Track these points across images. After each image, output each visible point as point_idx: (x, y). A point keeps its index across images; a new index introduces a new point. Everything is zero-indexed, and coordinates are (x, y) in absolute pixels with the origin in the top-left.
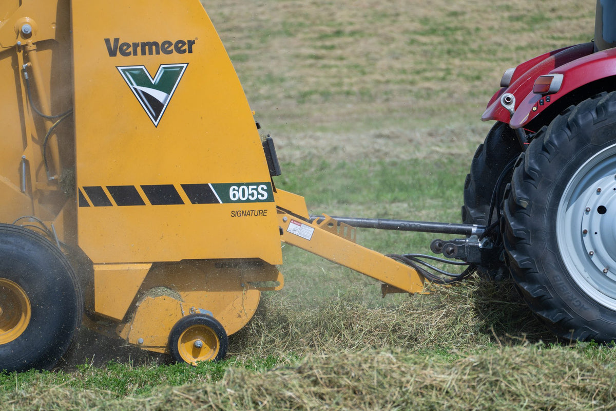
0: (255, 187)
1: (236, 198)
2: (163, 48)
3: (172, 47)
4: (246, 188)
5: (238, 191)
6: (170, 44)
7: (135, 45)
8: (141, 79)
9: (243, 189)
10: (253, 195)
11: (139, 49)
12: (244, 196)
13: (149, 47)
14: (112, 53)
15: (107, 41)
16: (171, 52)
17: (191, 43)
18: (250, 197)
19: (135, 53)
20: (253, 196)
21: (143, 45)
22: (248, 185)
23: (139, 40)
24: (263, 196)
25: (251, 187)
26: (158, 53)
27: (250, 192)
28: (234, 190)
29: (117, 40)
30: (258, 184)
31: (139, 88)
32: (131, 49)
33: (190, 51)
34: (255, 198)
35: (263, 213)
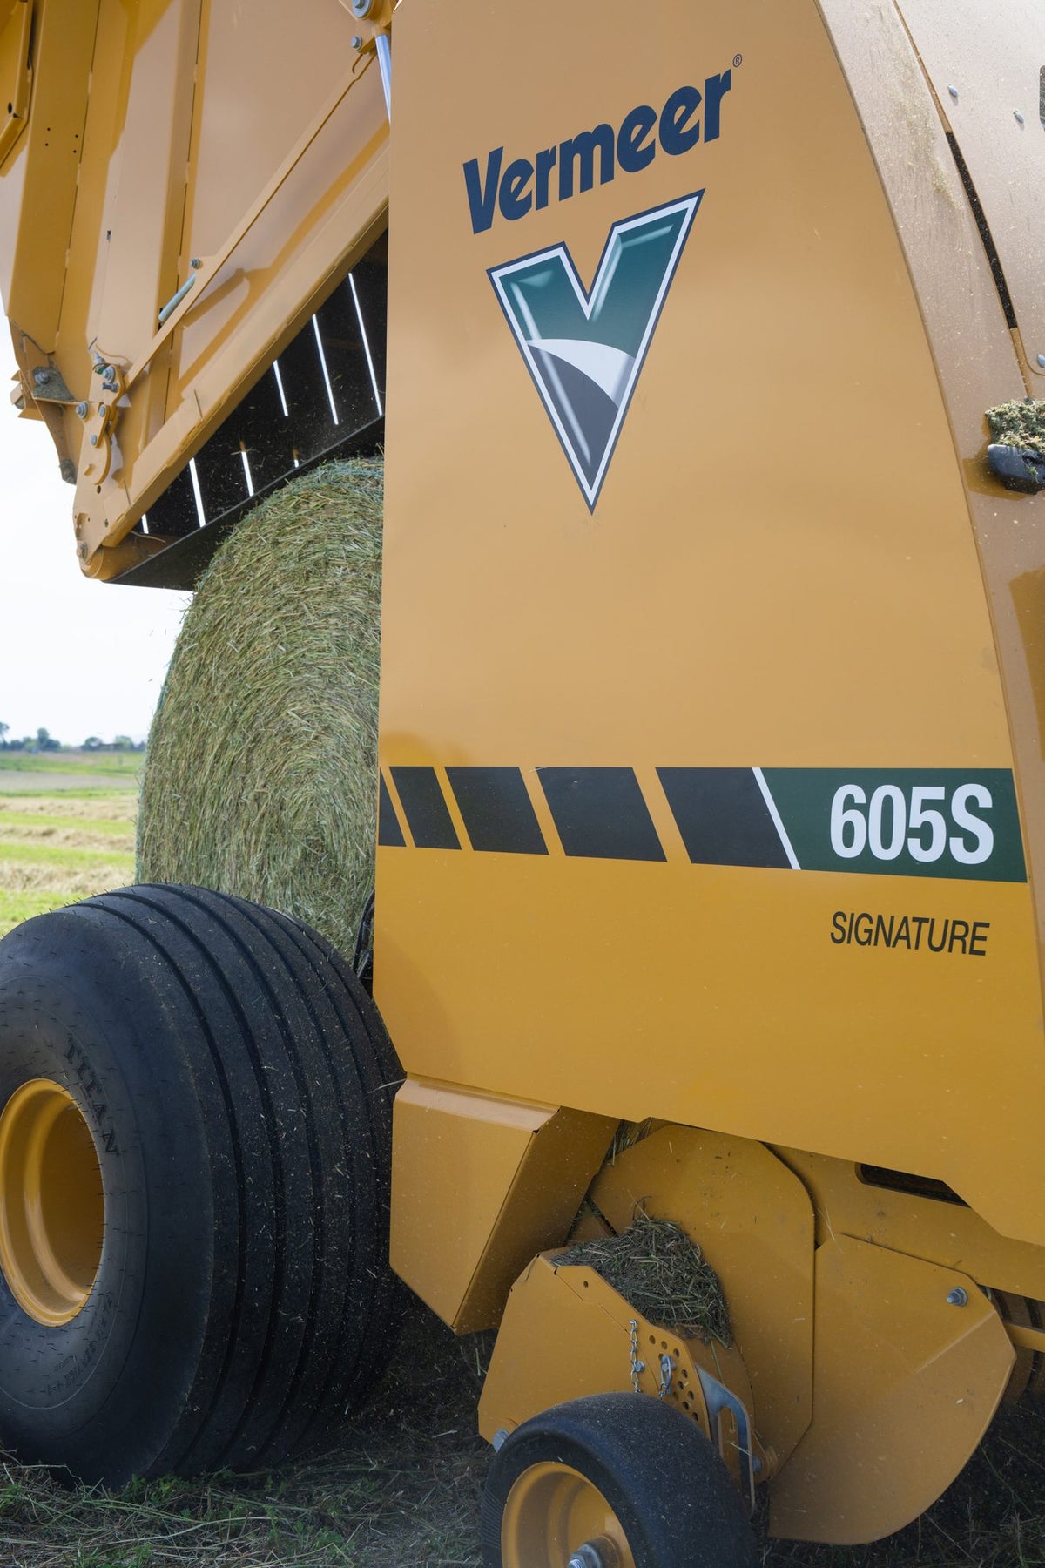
0: (938, 793)
1: (855, 851)
4: (898, 795)
5: (865, 809)
9: (888, 802)
10: (924, 834)
12: (886, 842)
18: (916, 848)
20: (926, 845)
22: (907, 779)
24: (972, 842)
25: (920, 793)
27: (916, 822)
28: (849, 803)
30: (951, 779)
34: (936, 852)
35: (971, 936)
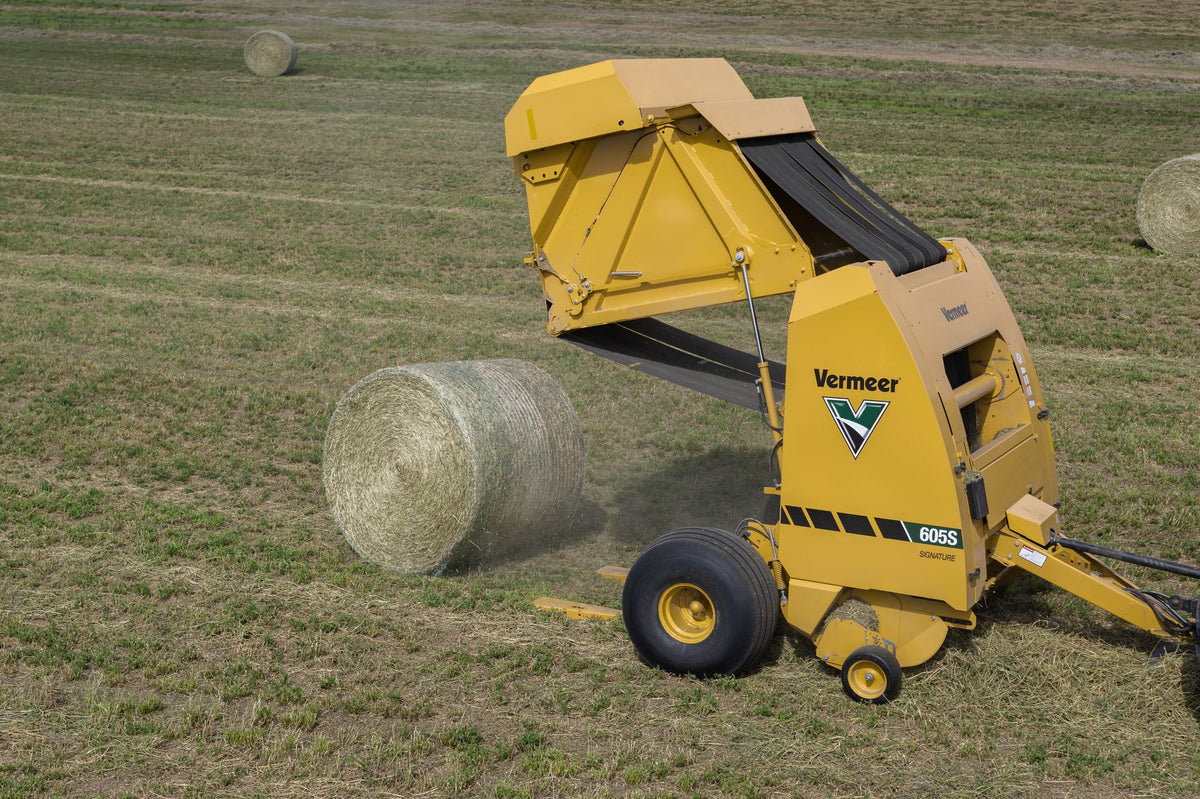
0: (945, 532)
1: (926, 540)
2: (869, 384)
3: (876, 385)
4: (936, 531)
5: (929, 533)
6: (875, 381)
7: (842, 379)
8: (845, 411)
9: (934, 532)
11: (845, 382)
12: (933, 539)
13: (855, 382)
14: (820, 384)
15: (817, 371)
16: (875, 389)
17: (894, 382)
18: (940, 541)
19: (841, 387)
20: (942, 541)
21: (850, 379)
22: (938, 528)
23: (846, 374)
24: (952, 541)
25: (941, 531)
26: (862, 388)
27: (940, 536)
28: (925, 531)
29: (825, 372)
30: (949, 529)
31: (842, 420)
32: (837, 382)
33: (893, 390)
34: (944, 542)
35: (951, 558)
